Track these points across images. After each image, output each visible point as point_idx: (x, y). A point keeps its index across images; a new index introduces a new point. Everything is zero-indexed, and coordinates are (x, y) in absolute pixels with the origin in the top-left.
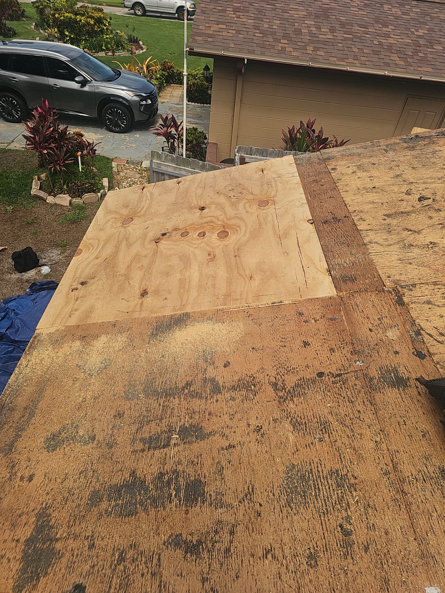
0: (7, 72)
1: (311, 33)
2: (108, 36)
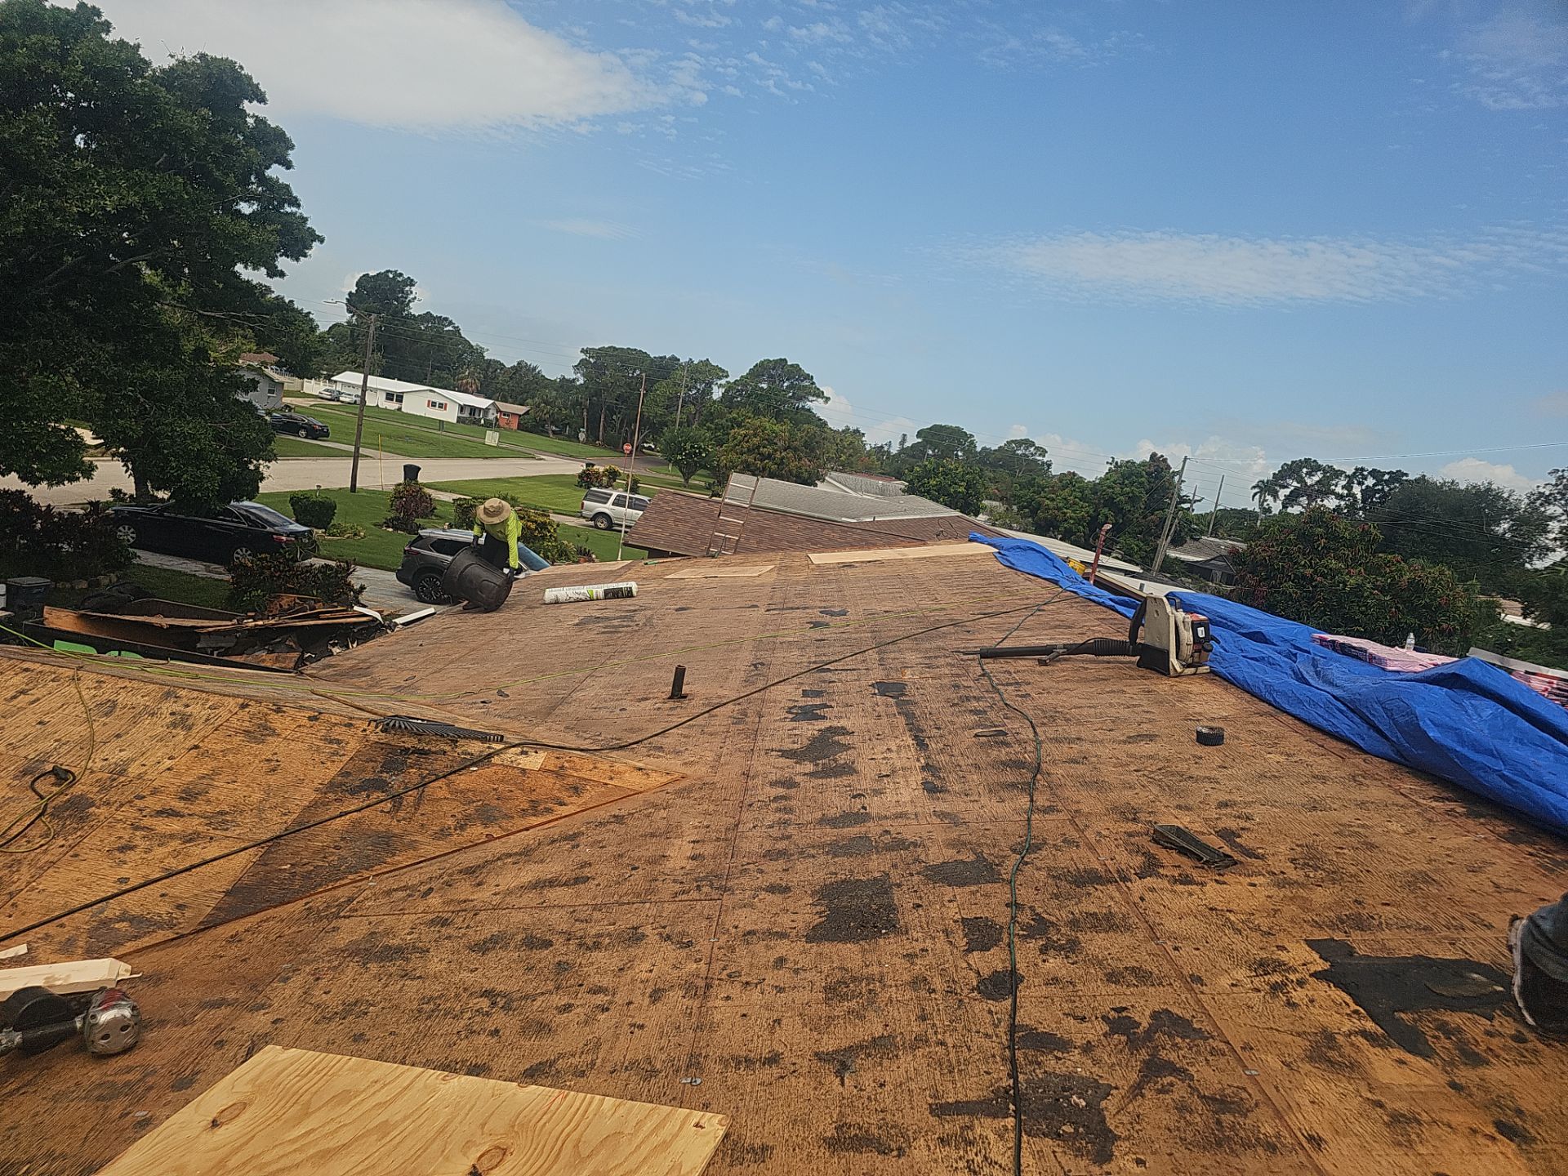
0: (441, 555)
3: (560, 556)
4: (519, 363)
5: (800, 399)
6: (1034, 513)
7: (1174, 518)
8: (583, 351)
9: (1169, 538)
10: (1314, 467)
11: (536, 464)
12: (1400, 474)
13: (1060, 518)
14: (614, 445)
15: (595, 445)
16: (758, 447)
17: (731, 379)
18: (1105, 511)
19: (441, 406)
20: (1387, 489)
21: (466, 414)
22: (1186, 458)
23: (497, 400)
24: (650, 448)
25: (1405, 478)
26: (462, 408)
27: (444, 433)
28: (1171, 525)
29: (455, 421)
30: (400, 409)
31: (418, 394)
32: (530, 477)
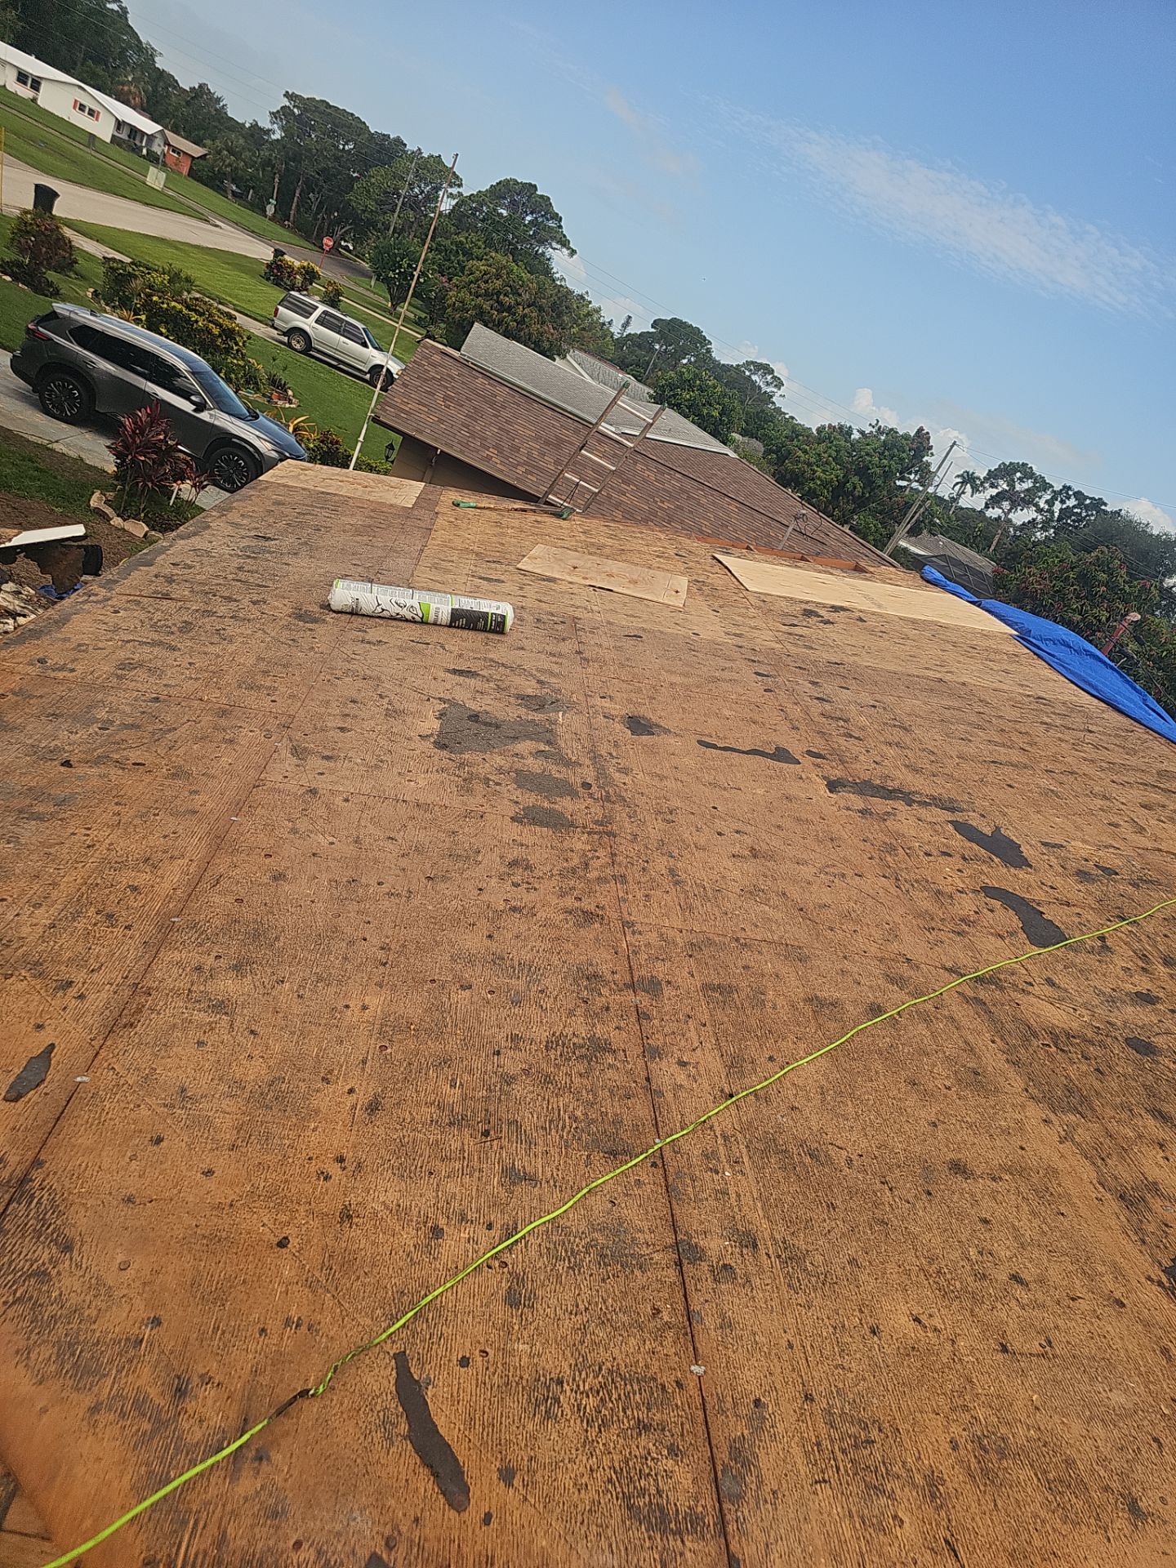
0: (84, 351)
1: (529, 455)
2: (235, 361)
3: (247, 382)
4: (201, 86)
5: (542, 242)
6: (781, 461)
7: (920, 506)
8: (287, 95)
9: (909, 526)
10: (1028, 473)
11: (211, 231)
12: (1101, 502)
13: (807, 475)
14: (310, 234)
15: (284, 226)
16: (499, 293)
17: (466, 191)
18: (855, 479)
19: (91, 113)
20: (1084, 514)
21: (124, 136)
22: (955, 443)
23: (166, 128)
24: (346, 248)
25: (1103, 507)
26: (120, 124)
27: (93, 153)
28: (916, 513)
29: (108, 141)
30: (34, 100)
31: (61, 86)
32: (203, 248)
